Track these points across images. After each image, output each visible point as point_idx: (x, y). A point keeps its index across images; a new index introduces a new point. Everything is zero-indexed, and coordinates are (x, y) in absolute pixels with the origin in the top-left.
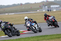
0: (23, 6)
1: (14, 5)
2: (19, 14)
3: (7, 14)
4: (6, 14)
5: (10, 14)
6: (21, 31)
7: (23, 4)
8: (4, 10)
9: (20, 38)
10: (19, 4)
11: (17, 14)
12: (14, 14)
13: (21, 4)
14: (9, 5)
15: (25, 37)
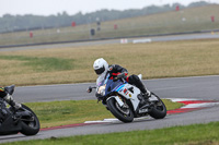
0: (182, 12)
1: (151, 10)
2: (168, 42)
3: (126, 41)
4: (122, 41)
5: (135, 41)
6: (174, 100)
7: (183, 8)
8: (116, 27)
9: (172, 128)
10: (167, 6)
11: (162, 42)
12: (152, 43)
13: (177, 7)
14: (131, 11)
15: (188, 124)
